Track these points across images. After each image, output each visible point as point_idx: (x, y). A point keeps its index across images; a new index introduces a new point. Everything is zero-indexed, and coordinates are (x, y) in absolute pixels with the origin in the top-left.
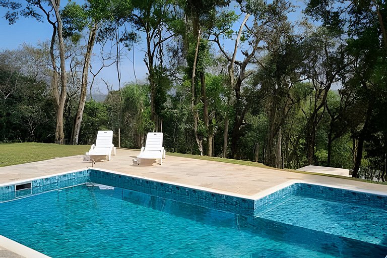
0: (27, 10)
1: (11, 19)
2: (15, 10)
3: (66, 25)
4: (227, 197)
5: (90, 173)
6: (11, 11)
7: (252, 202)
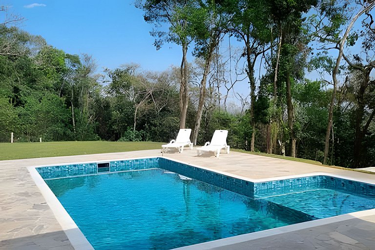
0: (169, 37)
1: (158, 45)
2: (161, 38)
3: (200, 46)
4: (237, 180)
5: (159, 161)
6: (158, 39)
7: (252, 184)
